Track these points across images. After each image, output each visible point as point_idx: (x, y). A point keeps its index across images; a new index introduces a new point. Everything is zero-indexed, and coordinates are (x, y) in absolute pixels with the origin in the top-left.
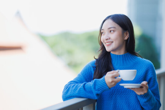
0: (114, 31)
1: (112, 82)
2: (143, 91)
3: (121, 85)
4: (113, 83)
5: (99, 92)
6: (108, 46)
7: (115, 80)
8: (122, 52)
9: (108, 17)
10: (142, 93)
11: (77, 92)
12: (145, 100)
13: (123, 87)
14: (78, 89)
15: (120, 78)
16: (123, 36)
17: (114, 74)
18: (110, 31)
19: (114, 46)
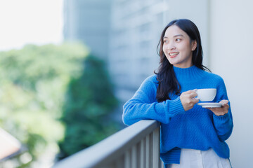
0: (181, 40)
1: (190, 103)
2: (223, 111)
3: (200, 104)
4: (191, 105)
5: (172, 116)
6: (172, 57)
7: (194, 100)
8: (188, 65)
9: (173, 23)
10: (223, 114)
11: (146, 113)
12: (223, 122)
13: (201, 106)
14: (147, 110)
15: (198, 98)
16: (190, 45)
17: (192, 94)
18: (177, 40)
19: (180, 57)
